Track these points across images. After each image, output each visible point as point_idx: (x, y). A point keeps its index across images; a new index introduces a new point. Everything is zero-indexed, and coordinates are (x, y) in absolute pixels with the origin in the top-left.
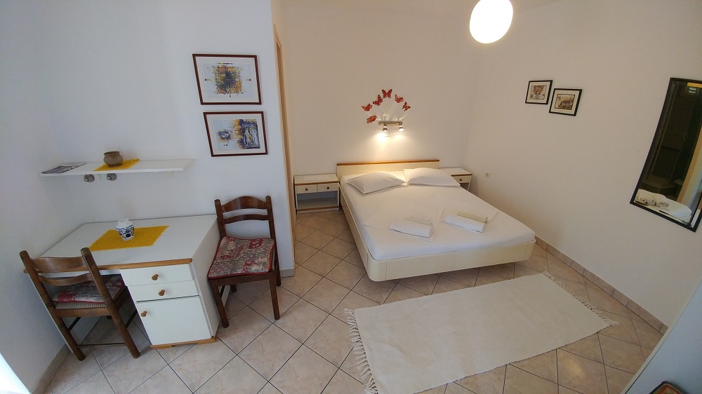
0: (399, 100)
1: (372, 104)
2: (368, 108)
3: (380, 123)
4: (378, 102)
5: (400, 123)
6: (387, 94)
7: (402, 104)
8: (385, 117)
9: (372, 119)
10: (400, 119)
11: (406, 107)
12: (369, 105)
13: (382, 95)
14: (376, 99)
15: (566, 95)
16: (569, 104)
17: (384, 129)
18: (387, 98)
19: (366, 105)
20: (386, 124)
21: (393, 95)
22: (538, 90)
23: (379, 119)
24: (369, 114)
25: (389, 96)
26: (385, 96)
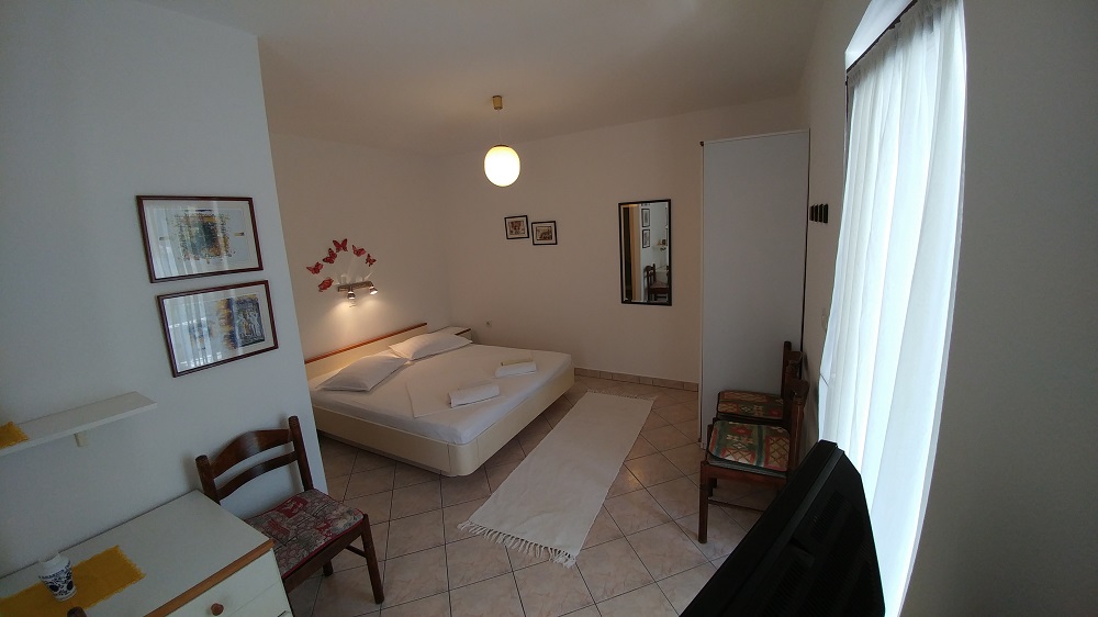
0: (359, 252)
1: (321, 262)
2: (316, 269)
3: (339, 288)
4: (331, 258)
5: (368, 284)
6: (342, 246)
7: (364, 257)
8: (345, 278)
9: (326, 285)
10: (366, 279)
11: (370, 261)
12: (318, 264)
13: (334, 248)
14: (327, 255)
15: (544, 228)
16: (548, 235)
17: (350, 295)
18: (342, 252)
19: (313, 265)
20: (351, 289)
21: (349, 246)
22: (515, 226)
23: (336, 283)
24: (320, 278)
25: (345, 249)
26: (338, 250)
